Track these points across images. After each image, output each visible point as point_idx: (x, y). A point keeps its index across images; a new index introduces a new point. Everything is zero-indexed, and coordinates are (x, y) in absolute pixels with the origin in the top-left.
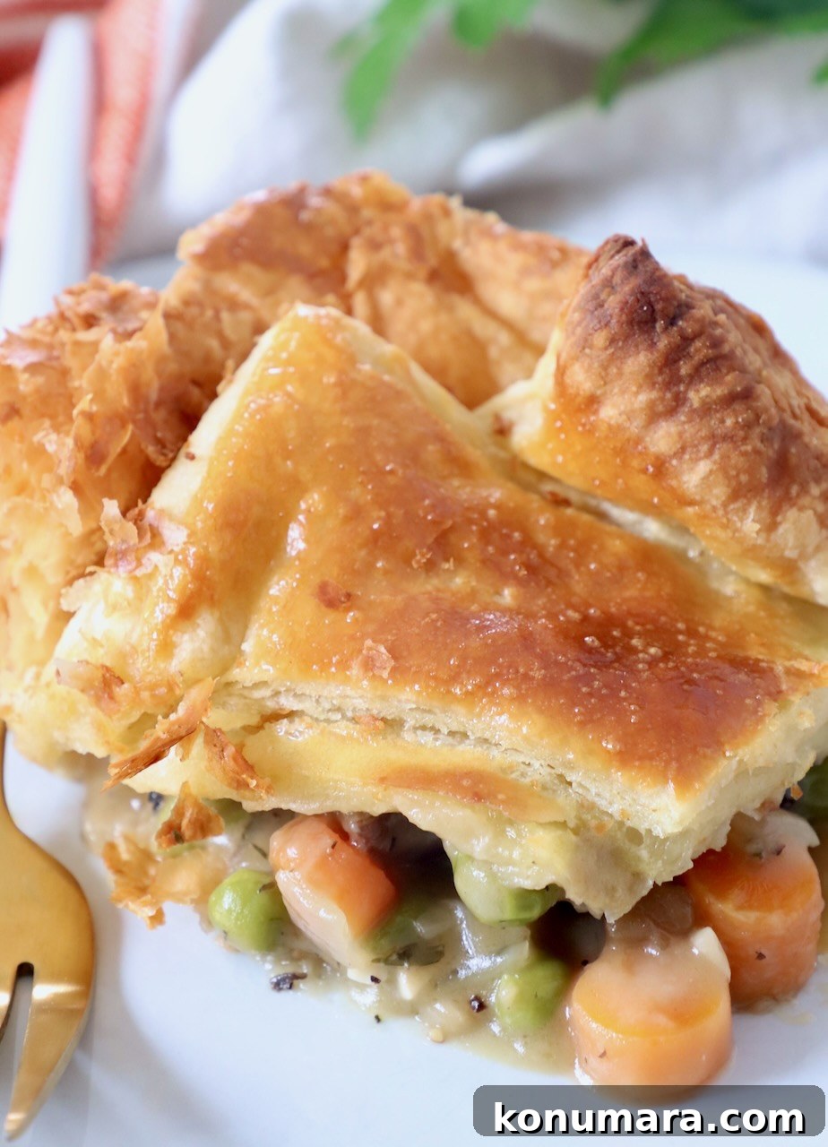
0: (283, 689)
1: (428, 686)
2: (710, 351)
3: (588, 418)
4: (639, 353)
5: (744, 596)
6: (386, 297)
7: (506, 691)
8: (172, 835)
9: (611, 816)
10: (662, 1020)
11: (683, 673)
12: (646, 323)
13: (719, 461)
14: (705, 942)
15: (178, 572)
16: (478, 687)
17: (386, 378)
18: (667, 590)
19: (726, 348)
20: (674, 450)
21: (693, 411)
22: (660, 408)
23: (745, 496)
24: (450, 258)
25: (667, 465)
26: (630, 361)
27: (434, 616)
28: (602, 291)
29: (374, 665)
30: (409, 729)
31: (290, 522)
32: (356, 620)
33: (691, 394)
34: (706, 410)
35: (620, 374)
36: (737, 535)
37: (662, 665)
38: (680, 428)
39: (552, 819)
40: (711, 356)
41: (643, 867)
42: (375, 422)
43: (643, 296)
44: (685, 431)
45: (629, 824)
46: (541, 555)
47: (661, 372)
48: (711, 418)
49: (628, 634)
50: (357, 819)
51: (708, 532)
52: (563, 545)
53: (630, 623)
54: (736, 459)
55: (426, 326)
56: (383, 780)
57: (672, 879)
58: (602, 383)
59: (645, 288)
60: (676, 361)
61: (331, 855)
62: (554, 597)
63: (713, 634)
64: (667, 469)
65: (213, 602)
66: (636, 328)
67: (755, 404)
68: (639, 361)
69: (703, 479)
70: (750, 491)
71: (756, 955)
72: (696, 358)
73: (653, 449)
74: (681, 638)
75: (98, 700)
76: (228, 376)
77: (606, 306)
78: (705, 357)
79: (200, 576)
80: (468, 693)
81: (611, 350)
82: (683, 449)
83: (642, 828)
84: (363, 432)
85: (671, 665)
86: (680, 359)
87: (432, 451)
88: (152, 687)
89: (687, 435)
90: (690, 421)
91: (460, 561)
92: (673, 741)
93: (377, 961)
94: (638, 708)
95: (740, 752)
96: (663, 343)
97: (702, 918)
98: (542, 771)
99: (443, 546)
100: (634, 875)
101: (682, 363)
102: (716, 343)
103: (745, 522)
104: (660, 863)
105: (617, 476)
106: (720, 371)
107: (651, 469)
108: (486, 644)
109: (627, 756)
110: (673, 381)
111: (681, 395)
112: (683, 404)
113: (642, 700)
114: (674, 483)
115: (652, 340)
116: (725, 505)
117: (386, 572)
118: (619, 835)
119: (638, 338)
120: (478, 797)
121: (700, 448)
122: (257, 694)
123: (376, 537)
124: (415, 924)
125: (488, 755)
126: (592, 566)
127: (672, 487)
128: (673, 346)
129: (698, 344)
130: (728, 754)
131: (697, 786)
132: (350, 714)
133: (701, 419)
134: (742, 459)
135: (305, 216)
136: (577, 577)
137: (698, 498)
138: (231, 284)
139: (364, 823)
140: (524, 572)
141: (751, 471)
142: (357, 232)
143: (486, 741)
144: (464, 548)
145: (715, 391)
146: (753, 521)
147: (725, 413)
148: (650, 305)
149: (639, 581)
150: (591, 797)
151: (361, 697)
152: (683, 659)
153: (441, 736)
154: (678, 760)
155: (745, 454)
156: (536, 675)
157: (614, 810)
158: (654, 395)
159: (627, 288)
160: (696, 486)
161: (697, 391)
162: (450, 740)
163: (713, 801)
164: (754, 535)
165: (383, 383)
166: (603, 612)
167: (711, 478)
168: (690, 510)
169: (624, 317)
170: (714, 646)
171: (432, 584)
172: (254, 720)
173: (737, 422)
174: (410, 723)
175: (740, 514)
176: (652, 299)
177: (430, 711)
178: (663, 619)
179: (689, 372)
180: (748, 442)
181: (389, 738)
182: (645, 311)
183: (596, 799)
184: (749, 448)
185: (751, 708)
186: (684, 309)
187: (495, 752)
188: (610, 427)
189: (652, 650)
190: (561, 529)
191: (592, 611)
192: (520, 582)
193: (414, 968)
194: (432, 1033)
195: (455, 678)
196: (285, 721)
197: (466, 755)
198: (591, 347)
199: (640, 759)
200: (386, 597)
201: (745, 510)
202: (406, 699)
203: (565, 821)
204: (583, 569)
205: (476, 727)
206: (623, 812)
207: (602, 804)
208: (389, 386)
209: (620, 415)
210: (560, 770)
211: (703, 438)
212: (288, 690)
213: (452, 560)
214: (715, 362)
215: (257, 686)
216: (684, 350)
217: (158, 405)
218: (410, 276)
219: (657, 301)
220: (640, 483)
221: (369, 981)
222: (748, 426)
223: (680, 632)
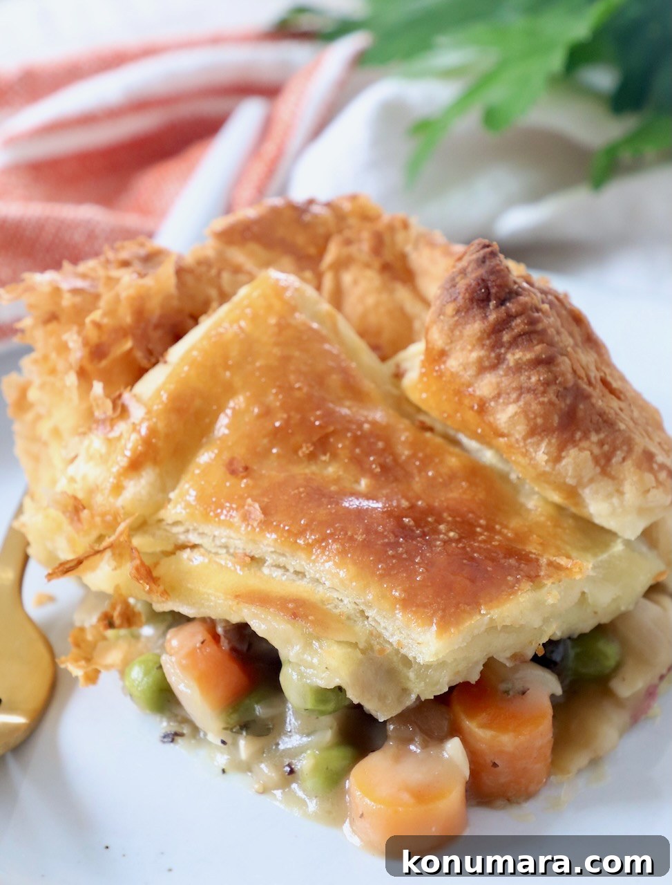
0: (191, 528)
1: (282, 536)
2: (526, 327)
3: (439, 366)
4: (475, 321)
5: (539, 509)
6: (347, 278)
7: (335, 546)
8: (106, 622)
9: (391, 644)
10: (406, 797)
11: (467, 552)
12: (483, 301)
13: (522, 406)
14: (454, 748)
15: (134, 437)
16: (316, 541)
17: (315, 325)
18: (481, 495)
19: (540, 327)
20: (493, 394)
21: (509, 368)
22: (487, 364)
23: (540, 434)
24: (403, 257)
25: (487, 405)
26: (468, 327)
27: (301, 490)
28: (457, 276)
29: (250, 517)
30: (268, 566)
31: (220, 414)
32: (247, 486)
33: (509, 356)
34: (519, 368)
35: (461, 336)
36: (532, 462)
37: (454, 545)
38: (499, 379)
39: (345, 640)
40: (527, 330)
41: (410, 685)
42: (297, 354)
43: (483, 282)
44: (502, 382)
45: (403, 651)
46: (395, 460)
47: (489, 337)
48: (521, 375)
49: (439, 520)
50: (223, 624)
51: (513, 458)
52: (414, 456)
53: (445, 515)
54: (535, 406)
55: (371, 300)
56: (237, 597)
57: (433, 698)
58: (449, 341)
59: (485, 277)
60: (500, 331)
61: (200, 648)
62: (396, 490)
63: (505, 531)
64: (487, 408)
65: (156, 462)
66: (475, 304)
67: (554, 369)
68: (475, 327)
69: (510, 418)
70: (544, 431)
71: (491, 764)
72: (516, 331)
73: (478, 393)
74: (478, 530)
75: (72, 521)
76: (210, 311)
77: (458, 286)
78: (522, 330)
79: (147, 442)
80: (308, 545)
81: (456, 318)
82: (499, 395)
83: (410, 655)
84: (286, 359)
85: (460, 545)
86: (504, 329)
87: (335, 379)
88: (103, 515)
89: (503, 385)
90: (506, 375)
91: (334, 456)
92: (444, 597)
93: (225, 729)
94: (425, 570)
95: (492, 612)
96: (492, 317)
97: (455, 730)
98: (349, 606)
99: (322, 444)
100: (403, 689)
101: (504, 332)
102: (532, 322)
103: (538, 453)
104: (423, 684)
105: (457, 411)
106: (532, 342)
107: (476, 407)
108: (331, 513)
109: (409, 602)
110: (497, 344)
111: (502, 356)
112: (503, 362)
113: (429, 564)
114: (491, 419)
115: (485, 314)
116: (525, 439)
117: (278, 455)
118: (395, 659)
119: (476, 311)
120: (295, 615)
121: (511, 395)
122: (175, 530)
123: (277, 431)
124: (256, 706)
125: (315, 589)
126: (430, 474)
127: (489, 422)
128: (500, 320)
129: (518, 321)
130: (482, 612)
131: (452, 630)
132: (232, 551)
133: (514, 375)
134: (539, 407)
135: (307, 218)
136: (417, 479)
137: (506, 431)
138: (238, 256)
139: (228, 628)
140: (378, 470)
141: (546, 417)
142: (340, 231)
143: (317, 581)
144: (338, 448)
145: (525, 355)
146: (543, 452)
147: (532, 373)
148: (487, 288)
149: (462, 487)
150: (380, 629)
151: (240, 539)
152: (472, 543)
153: (288, 573)
154: (444, 610)
155: (542, 404)
156: (359, 538)
157: (393, 640)
158: (482, 353)
159: (474, 275)
160: (505, 423)
161: (513, 354)
162: (294, 577)
163: (465, 644)
164: (544, 463)
165: (311, 329)
166: (428, 505)
167: (516, 418)
168: (502, 440)
169: (467, 295)
170: (501, 538)
171: (311, 469)
172: (170, 548)
173: (539, 380)
174: (269, 561)
175: (535, 447)
176: (489, 285)
177: (283, 555)
178: (471, 515)
179: (509, 339)
180: (545, 395)
181: (253, 570)
182: (483, 293)
183: (383, 631)
184: (546, 400)
185: (510, 584)
186: (514, 295)
187: (320, 588)
188: (452, 374)
189: (452, 534)
190: (415, 445)
191: (420, 503)
192: (374, 476)
193: (249, 737)
194: (256, 786)
195: (302, 533)
196: (188, 550)
197: (301, 588)
198: (444, 314)
199: (418, 606)
200: (273, 473)
201: (538, 444)
202: (268, 543)
203: (357, 643)
204: (423, 474)
205: (311, 570)
206: (399, 642)
207: (386, 635)
208: (315, 332)
209: (459, 365)
210: (362, 607)
211: (513, 388)
212: (195, 529)
213: (328, 455)
214: (530, 336)
215: (176, 523)
216: (508, 323)
217: (157, 327)
218: (367, 266)
219: (493, 287)
220: (470, 416)
221: (220, 743)
222: (547, 384)
223: (481, 526)
